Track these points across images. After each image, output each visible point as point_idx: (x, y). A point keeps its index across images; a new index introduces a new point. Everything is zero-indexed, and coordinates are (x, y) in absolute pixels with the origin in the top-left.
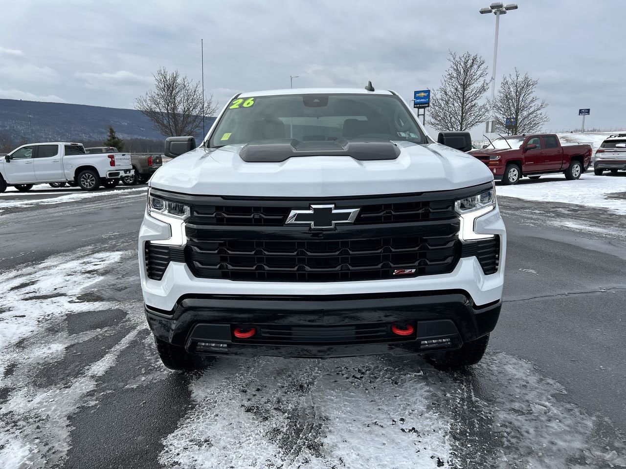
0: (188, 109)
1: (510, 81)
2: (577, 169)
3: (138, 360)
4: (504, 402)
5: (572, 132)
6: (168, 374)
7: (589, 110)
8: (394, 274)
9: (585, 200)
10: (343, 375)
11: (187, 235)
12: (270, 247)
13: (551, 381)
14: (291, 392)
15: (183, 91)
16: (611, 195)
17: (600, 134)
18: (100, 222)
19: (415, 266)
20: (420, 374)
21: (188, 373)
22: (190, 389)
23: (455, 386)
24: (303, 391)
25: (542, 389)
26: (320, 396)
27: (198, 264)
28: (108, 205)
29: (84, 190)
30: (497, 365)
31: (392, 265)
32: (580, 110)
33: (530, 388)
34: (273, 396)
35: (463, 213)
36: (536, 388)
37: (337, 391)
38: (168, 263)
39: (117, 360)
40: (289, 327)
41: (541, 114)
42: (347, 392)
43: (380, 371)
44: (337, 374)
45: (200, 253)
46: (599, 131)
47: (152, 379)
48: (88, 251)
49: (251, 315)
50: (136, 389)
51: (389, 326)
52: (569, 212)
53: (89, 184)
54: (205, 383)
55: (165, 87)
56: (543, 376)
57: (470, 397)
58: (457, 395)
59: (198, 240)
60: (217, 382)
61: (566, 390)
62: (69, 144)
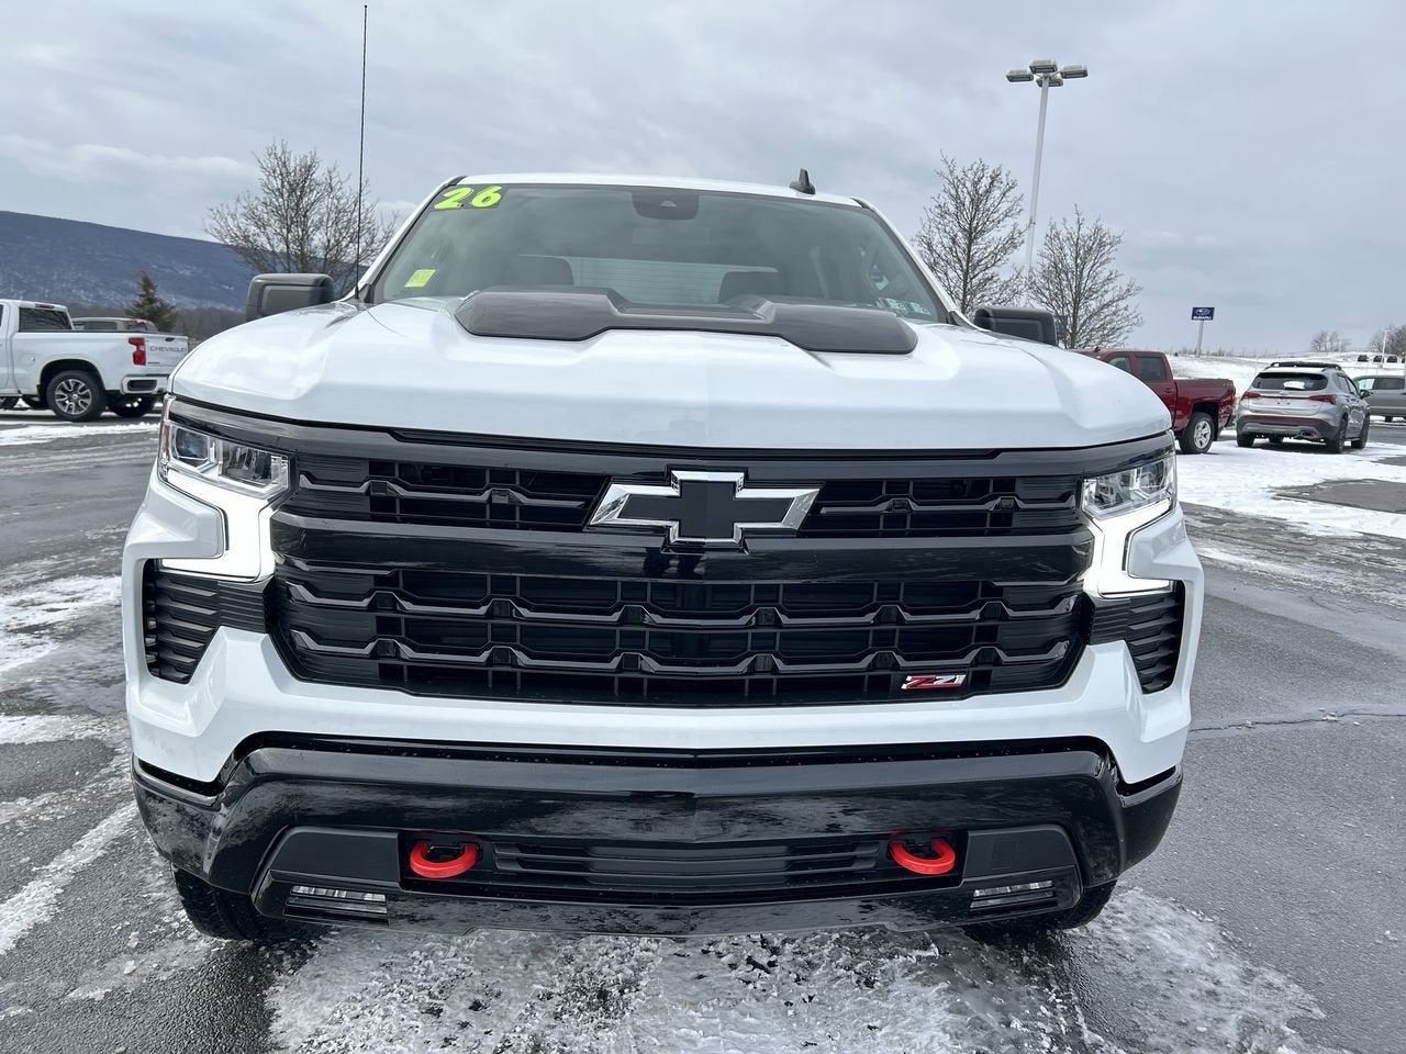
0: (338, 242)
1: (1064, 234)
2: (1204, 431)
3: (124, 904)
4: (1168, 1047)
5: (1176, 355)
6: (209, 950)
7: (1212, 310)
8: (904, 687)
9: (1233, 499)
10: (720, 955)
11: (276, 547)
12: (538, 595)
13: (1278, 980)
14: (571, 1014)
15: (327, 201)
16: (1283, 492)
17: (1232, 362)
18: (88, 497)
19: (964, 666)
20: (932, 954)
21: (269, 948)
22: (270, 1002)
23: (1029, 993)
24: (607, 1010)
25: (1258, 1005)
26: (657, 1027)
27: (304, 640)
28: (117, 457)
29: (60, 417)
30: (1130, 927)
31: (902, 662)
32: (1195, 309)
33: (1228, 1000)
34: (518, 1029)
35: (1100, 517)
36: (1244, 1000)
37: (705, 1009)
38: (213, 633)
39: (60, 901)
40: (583, 846)
41: (1126, 309)
42: (733, 1014)
43: (823, 944)
44: (705, 952)
45: (312, 605)
46: (1230, 355)
47: (158, 968)
48: (38, 573)
49: (463, 803)
50: (102, 1002)
51: (884, 843)
52: (1205, 525)
53: (77, 404)
54: (318, 980)
55: (283, 186)
56: (1252, 961)
57: (1075, 1031)
58: (1040, 1024)
59: (308, 564)
60: (354, 978)
61: (1320, 1006)
62: (31, 304)
